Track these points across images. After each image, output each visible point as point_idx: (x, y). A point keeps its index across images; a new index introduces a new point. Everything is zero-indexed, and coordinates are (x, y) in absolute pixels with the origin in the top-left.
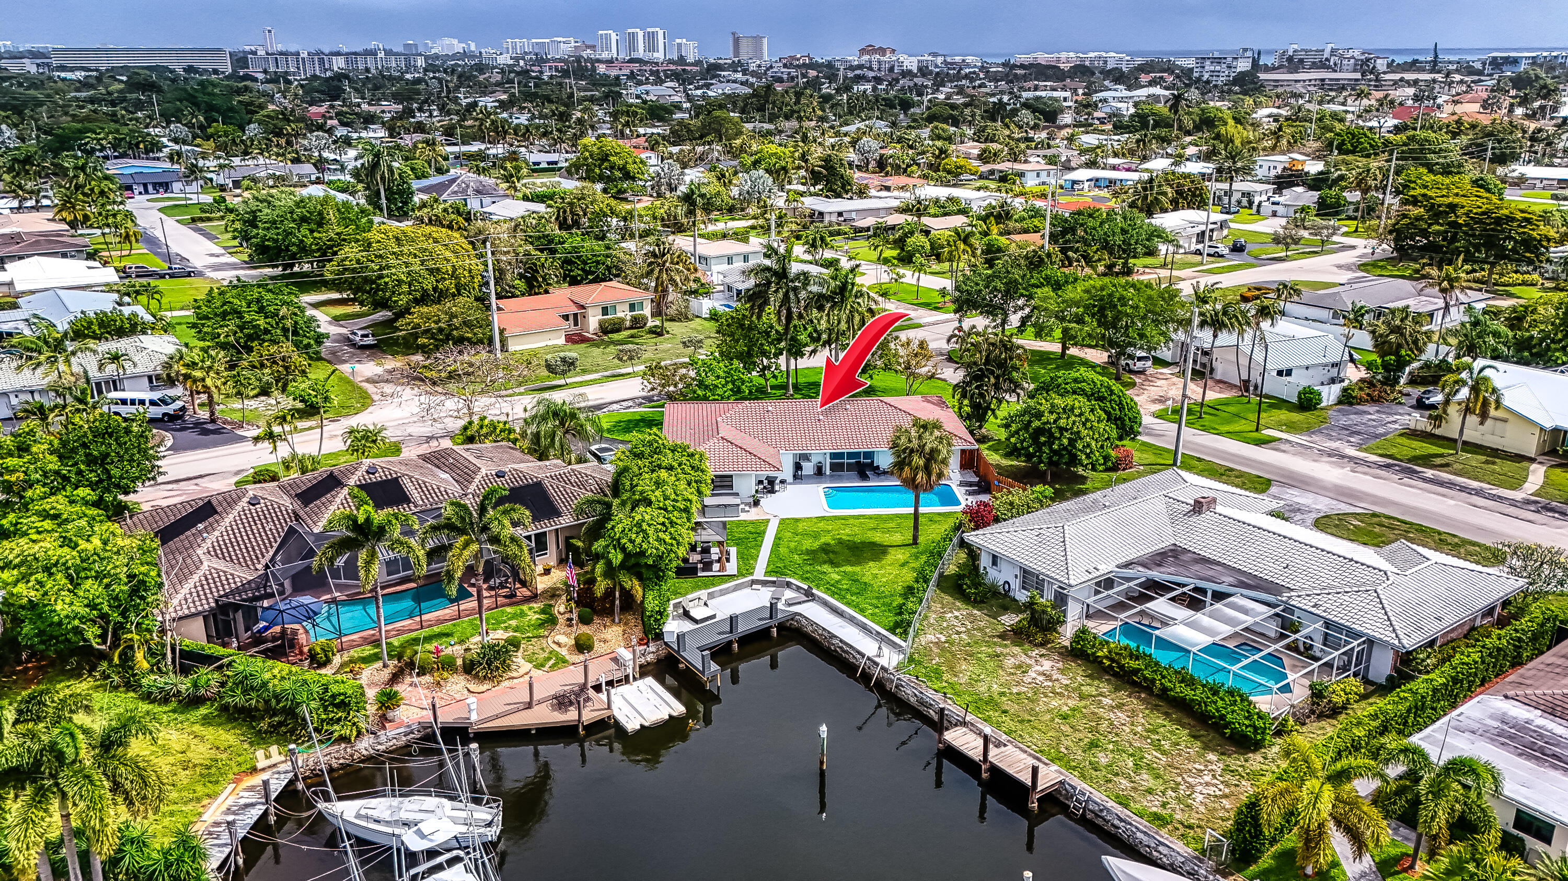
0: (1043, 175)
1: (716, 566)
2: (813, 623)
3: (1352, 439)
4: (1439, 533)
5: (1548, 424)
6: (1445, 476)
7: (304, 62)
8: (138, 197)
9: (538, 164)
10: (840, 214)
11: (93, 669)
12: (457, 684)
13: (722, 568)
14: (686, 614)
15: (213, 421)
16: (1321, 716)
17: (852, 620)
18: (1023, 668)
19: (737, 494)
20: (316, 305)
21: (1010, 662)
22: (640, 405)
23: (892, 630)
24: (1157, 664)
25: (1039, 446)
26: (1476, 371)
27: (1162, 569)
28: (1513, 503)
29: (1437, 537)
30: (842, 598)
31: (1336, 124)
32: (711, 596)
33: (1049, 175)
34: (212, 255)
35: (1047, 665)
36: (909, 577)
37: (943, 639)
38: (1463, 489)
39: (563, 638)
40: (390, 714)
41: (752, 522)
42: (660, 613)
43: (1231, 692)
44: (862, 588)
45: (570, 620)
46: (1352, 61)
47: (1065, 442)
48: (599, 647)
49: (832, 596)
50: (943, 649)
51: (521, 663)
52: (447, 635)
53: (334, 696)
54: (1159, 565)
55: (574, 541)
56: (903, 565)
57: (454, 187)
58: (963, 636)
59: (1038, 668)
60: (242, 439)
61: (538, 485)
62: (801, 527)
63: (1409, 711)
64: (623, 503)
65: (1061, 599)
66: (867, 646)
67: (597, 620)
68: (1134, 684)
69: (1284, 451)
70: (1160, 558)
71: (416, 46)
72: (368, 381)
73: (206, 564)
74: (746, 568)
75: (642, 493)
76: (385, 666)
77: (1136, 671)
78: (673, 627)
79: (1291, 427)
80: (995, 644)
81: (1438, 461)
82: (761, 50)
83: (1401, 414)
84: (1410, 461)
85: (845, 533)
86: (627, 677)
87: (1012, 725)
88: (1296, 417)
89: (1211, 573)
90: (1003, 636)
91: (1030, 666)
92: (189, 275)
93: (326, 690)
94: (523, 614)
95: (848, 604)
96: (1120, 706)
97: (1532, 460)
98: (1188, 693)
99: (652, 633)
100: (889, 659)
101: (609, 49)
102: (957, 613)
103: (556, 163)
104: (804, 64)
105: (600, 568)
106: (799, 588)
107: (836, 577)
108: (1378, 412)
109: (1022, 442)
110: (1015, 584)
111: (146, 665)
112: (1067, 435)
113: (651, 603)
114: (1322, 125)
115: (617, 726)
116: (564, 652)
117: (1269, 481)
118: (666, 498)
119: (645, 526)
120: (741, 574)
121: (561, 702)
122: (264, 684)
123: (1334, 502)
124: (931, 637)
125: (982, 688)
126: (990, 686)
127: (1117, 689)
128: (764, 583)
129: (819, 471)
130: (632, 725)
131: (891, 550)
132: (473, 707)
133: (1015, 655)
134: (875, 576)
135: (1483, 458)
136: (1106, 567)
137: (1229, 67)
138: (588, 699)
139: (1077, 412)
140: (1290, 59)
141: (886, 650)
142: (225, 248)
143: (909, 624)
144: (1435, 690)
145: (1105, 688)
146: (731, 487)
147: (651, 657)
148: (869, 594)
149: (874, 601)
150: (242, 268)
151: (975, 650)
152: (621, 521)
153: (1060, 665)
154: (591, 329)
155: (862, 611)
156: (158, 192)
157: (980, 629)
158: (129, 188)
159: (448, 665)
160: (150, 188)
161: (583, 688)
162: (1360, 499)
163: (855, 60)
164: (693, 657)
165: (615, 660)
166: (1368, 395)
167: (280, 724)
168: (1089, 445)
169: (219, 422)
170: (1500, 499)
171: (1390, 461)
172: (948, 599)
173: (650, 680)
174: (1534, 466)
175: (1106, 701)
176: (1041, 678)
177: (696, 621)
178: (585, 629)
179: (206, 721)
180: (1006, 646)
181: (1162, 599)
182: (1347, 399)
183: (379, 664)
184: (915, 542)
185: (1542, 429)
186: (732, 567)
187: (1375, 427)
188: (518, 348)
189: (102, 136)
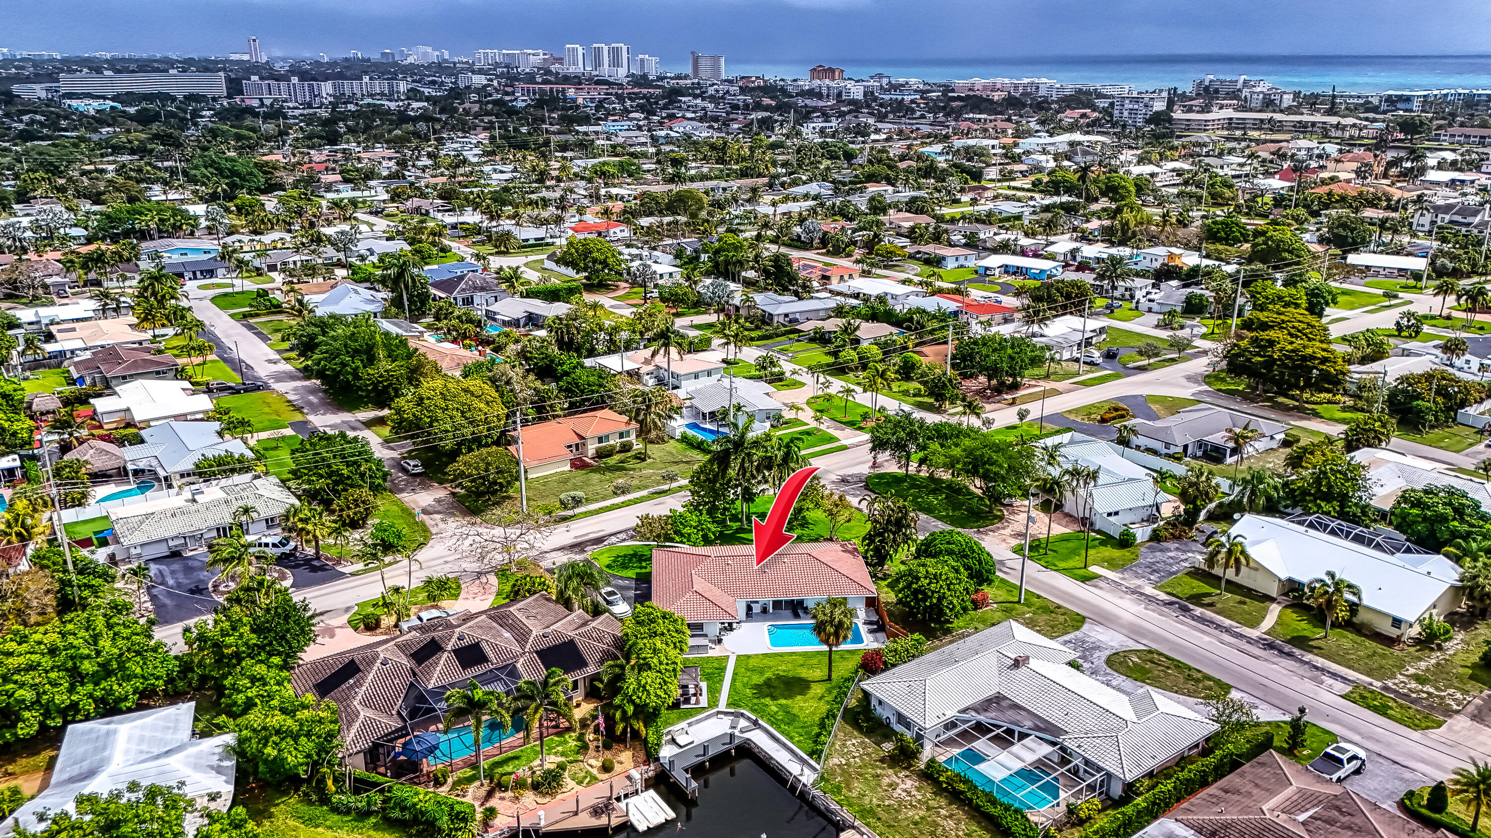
0: (962, 259)
1: (693, 699)
2: (758, 747)
3: (1152, 577)
4: (1190, 669)
5: (1283, 576)
6: (1209, 614)
7: (295, 88)
8: (189, 283)
9: (527, 240)
10: (786, 315)
11: (297, 790)
12: (529, 798)
13: (697, 702)
14: (673, 741)
15: (318, 557)
16: (1073, 825)
17: (784, 746)
18: (893, 786)
19: (706, 636)
20: (369, 424)
21: (886, 781)
22: (632, 537)
23: (811, 755)
24: (976, 787)
25: (918, 601)
26: (1232, 537)
27: (988, 714)
28: (1250, 641)
29: (1187, 672)
30: (778, 728)
31: (1225, 190)
32: (690, 725)
33: (966, 259)
34: (270, 361)
35: (909, 784)
36: (824, 708)
37: (844, 762)
38: (1218, 627)
39: (594, 762)
40: (491, 823)
41: (717, 659)
42: (657, 745)
43: (1016, 811)
44: (791, 718)
45: (598, 747)
46: (1261, 96)
47: (935, 601)
48: (618, 768)
49: (772, 725)
50: (843, 770)
51: (568, 782)
52: (517, 758)
53: (458, 813)
54: (986, 710)
55: (596, 683)
56: (820, 699)
57: (462, 285)
58: (857, 760)
59: (903, 786)
60: (342, 575)
61: (572, 642)
62: (752, 663)
63: (1119, 827)
64: (633, 668)
65: (919, 738)
66: (794, 768)
67: (615, 746)
68: (961, 800)
69: (1101, 588)
70: (986, 705)
71: (393, 55)
72: (425, 511)
73: (362, 714)
74: (713, 703)
75: (644, 659)
76: (482, 785)
77: (962, 793)
78: (666, 752)
79: (1112, 564)
80: (877, 767)
81: (1207, 600)
82: (719, 68)
83: (1193, 552)
84: (1187, 599)
85: (783, 669)
86: (637, 791)
87: (883, 829)
88: (1116, 553)
89: (1018, 718)
90: (882, 760)
91: (897, 784)
92: (258, 388)
93: (452, 809)
94: (566, 742)
95: (782, 733)
96: (951, 816)
97: (1273, 600)
98: (992, 810)
99: (651, 756)
100: (808, 778)
101: (575, 63)
102: (854, 741)
103: (543, 239)
104: (759, 87)
105: (618, 715)
106: (749, 719)
107: (775, 709)
108: (1177, 549)
109: (907, 597)
110: (893, 720)
111: (334, 789)
112: (936, 595)
113: (652, 738)
114: (1213, 191)
115: (633, 828)
116: (595, 772)
117: (1084, 618)
118: (661, 663)
119: (648, 687)
120: (710, 706)
121: (596, 811)
122: (415, 805)
123: (1125, 639)
124: (836, 761)
125: (866, 801)
126: (872, 800)
127: (950, 804)
128: (726, 714)
129: (765, 610)
130: (642, 827)
131: (813, 685)
132: (542, 817)
133: (890, 775)
134: (801, 708)
135: (1238, 598)
136: (951, 713)
137: (1146, 106)
138: (613, 809)
139: (944, 577)
140: (1206, 89)
141: (807, 771)
142: (279, 352)
143: (822, 751)
144: (1139, 812)
145: (943, 803)
146: (702, 629)
147: (651, 774)
148: (797, 724)
149: (800, 730)
150: (299, 379)
151: (863, 771)
152: (631, 683)
153: (917, 784)
154: (590, 455)
155: (791, 739)
156: (205, 278)
157: (868, 755)
158: (181, 275)
159: (520, 785)
160: (198, 274)
161: (610, 798)
162: (1144, 636)
163: (806, 84)
164: (681, 776)
165: (629, 778)
166: (1172, 534)
167: (423, 830)
168: (952, 603)
169: (322, 559)
170: (1241, 636)
171: (1174, 599)
172: (849, 728)
173: (652, 792)
174: (1274, 605)
175: (943, 812)
176: (904, 794)
177: (681, 747)
178: (608, 754)
179: (376, 827)
180: (884, 769)
181: (984, 739)
182: (1156, 537)
183: (477, 783)
184: (830, 678)
185: (1280, 580)
186: (704, 701)
187: (1171, 565)
188: (534, 476)
189: (148, 218)
